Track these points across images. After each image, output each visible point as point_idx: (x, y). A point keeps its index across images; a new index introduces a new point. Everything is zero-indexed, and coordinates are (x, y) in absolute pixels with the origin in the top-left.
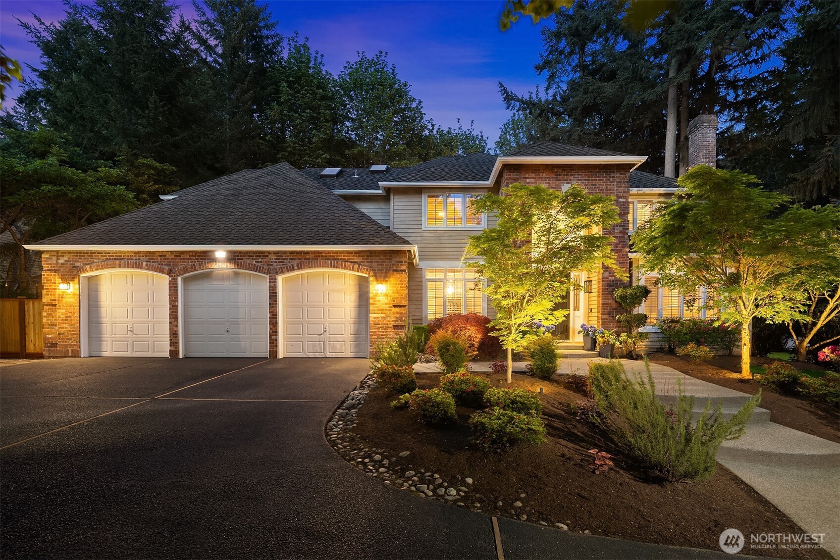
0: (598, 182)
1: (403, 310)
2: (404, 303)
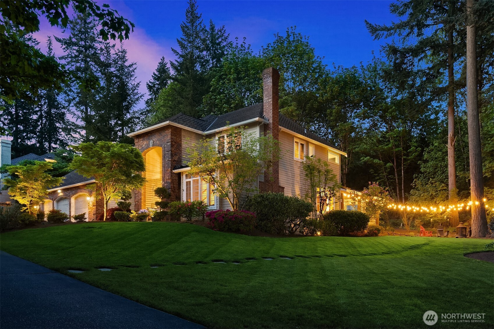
1: (95, 207)
2: (95, 205)
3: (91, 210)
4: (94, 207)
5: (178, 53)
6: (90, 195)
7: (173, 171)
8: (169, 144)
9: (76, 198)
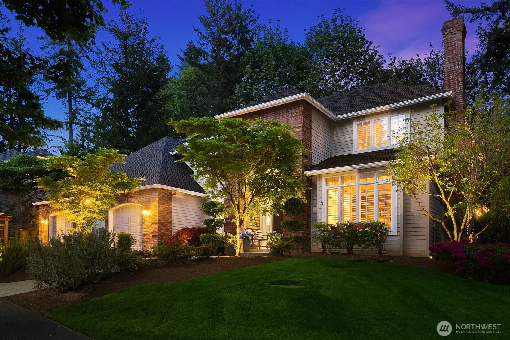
0: (281, 120)
1: (157, 226)
2: (157, 221)
3: (148, 230)
4: (154, 226)
5: (201, 33)
6: (147, 208)
7: (305, 173)
8: (298, 130)
9: (116, 211)
